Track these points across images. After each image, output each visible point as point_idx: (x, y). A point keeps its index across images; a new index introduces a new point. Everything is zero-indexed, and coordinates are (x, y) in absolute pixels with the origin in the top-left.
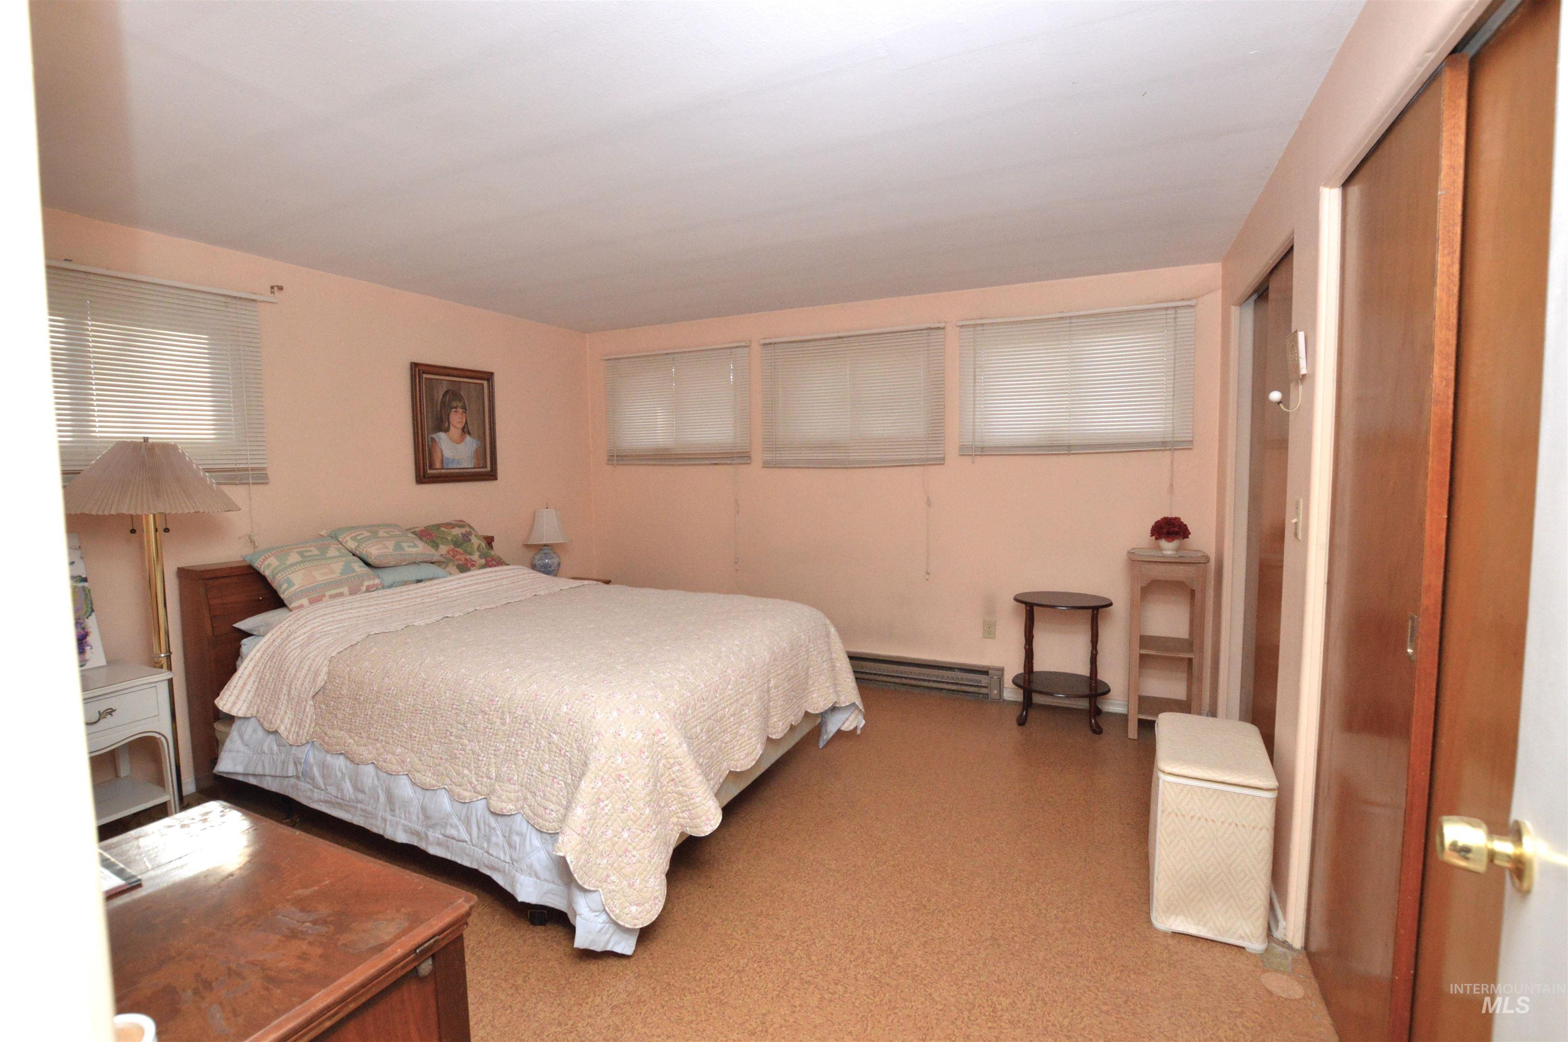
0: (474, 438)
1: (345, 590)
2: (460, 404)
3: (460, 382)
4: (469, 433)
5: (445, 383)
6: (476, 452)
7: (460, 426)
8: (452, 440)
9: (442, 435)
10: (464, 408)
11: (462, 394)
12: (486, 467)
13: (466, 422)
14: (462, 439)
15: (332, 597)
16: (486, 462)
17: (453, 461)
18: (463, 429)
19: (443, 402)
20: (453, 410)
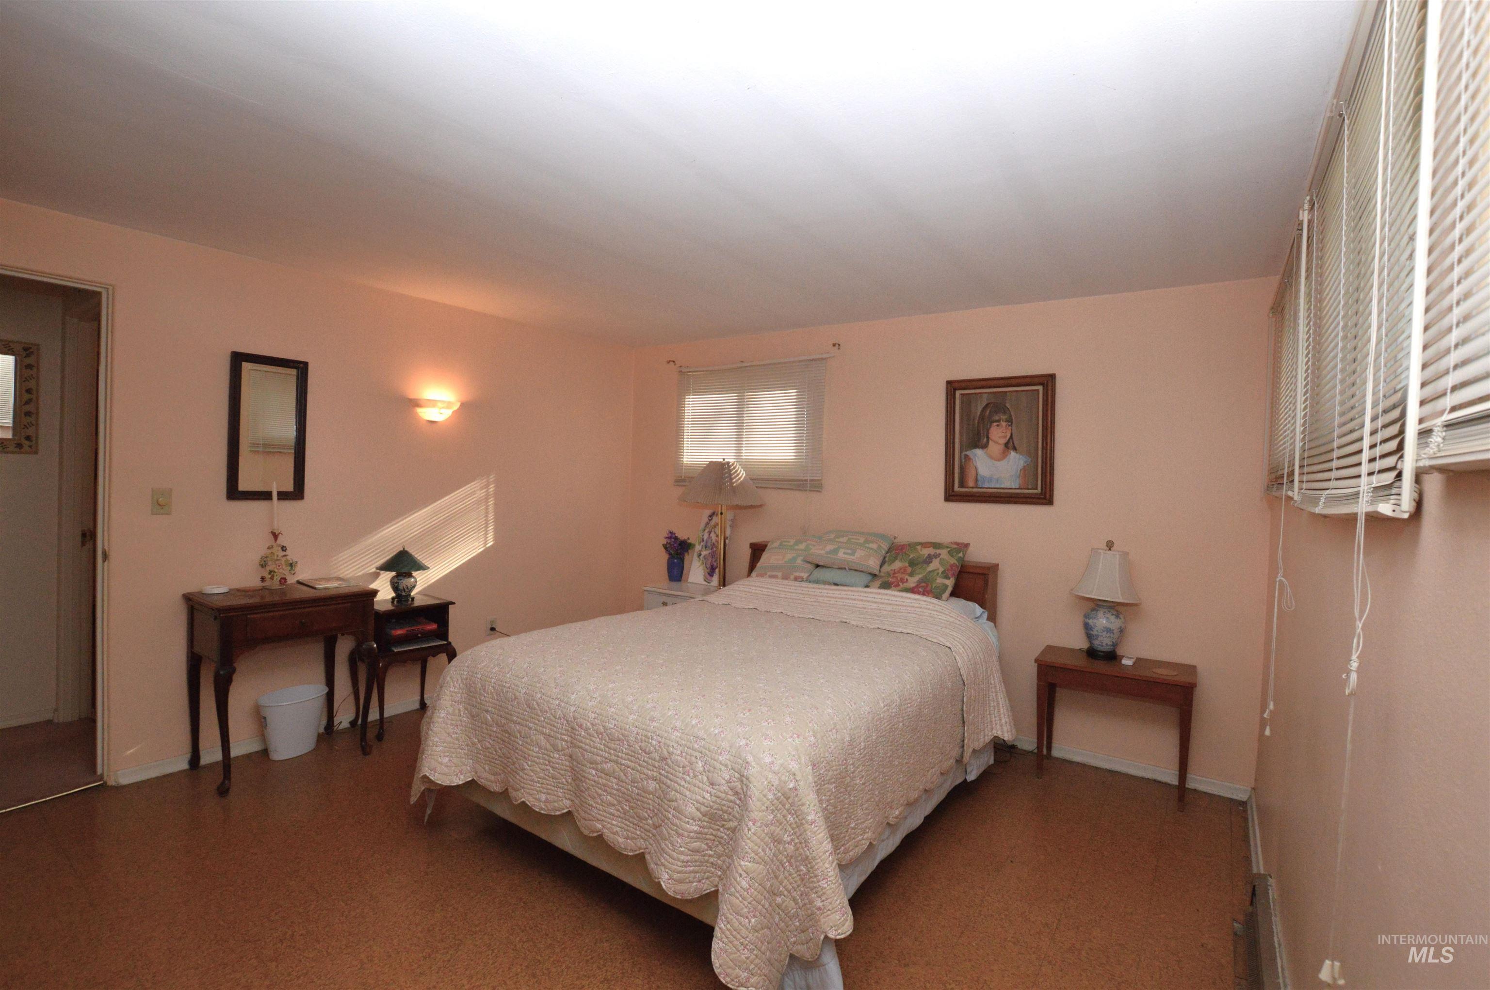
0: (1021, 454)
1: (780, 574)
2: (1004, 417)
3: (1006, 392)
4: (1015, 449)
5: (985, 396)
6: (1024, 469)
7: (1003, 441)
8: (991, 457)
9: (979, 452)
10: (1010, 421)
11: (1008, 405)
12: (1036, 489)
13: (1012, 434)
14: (1004, 455)
15: (771, 577)
16: (1037, 484)
17: (990, 480)
18: (1006, 445)
19: (982, 417)
20: (995, 424)
